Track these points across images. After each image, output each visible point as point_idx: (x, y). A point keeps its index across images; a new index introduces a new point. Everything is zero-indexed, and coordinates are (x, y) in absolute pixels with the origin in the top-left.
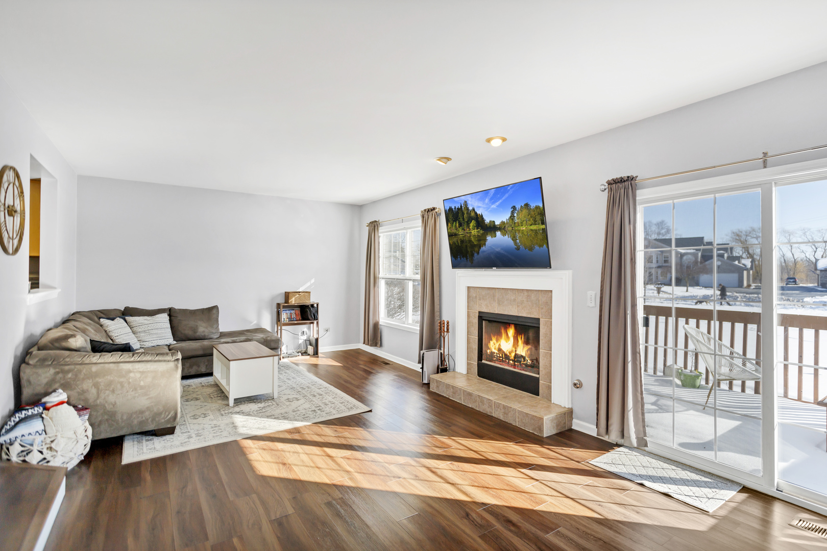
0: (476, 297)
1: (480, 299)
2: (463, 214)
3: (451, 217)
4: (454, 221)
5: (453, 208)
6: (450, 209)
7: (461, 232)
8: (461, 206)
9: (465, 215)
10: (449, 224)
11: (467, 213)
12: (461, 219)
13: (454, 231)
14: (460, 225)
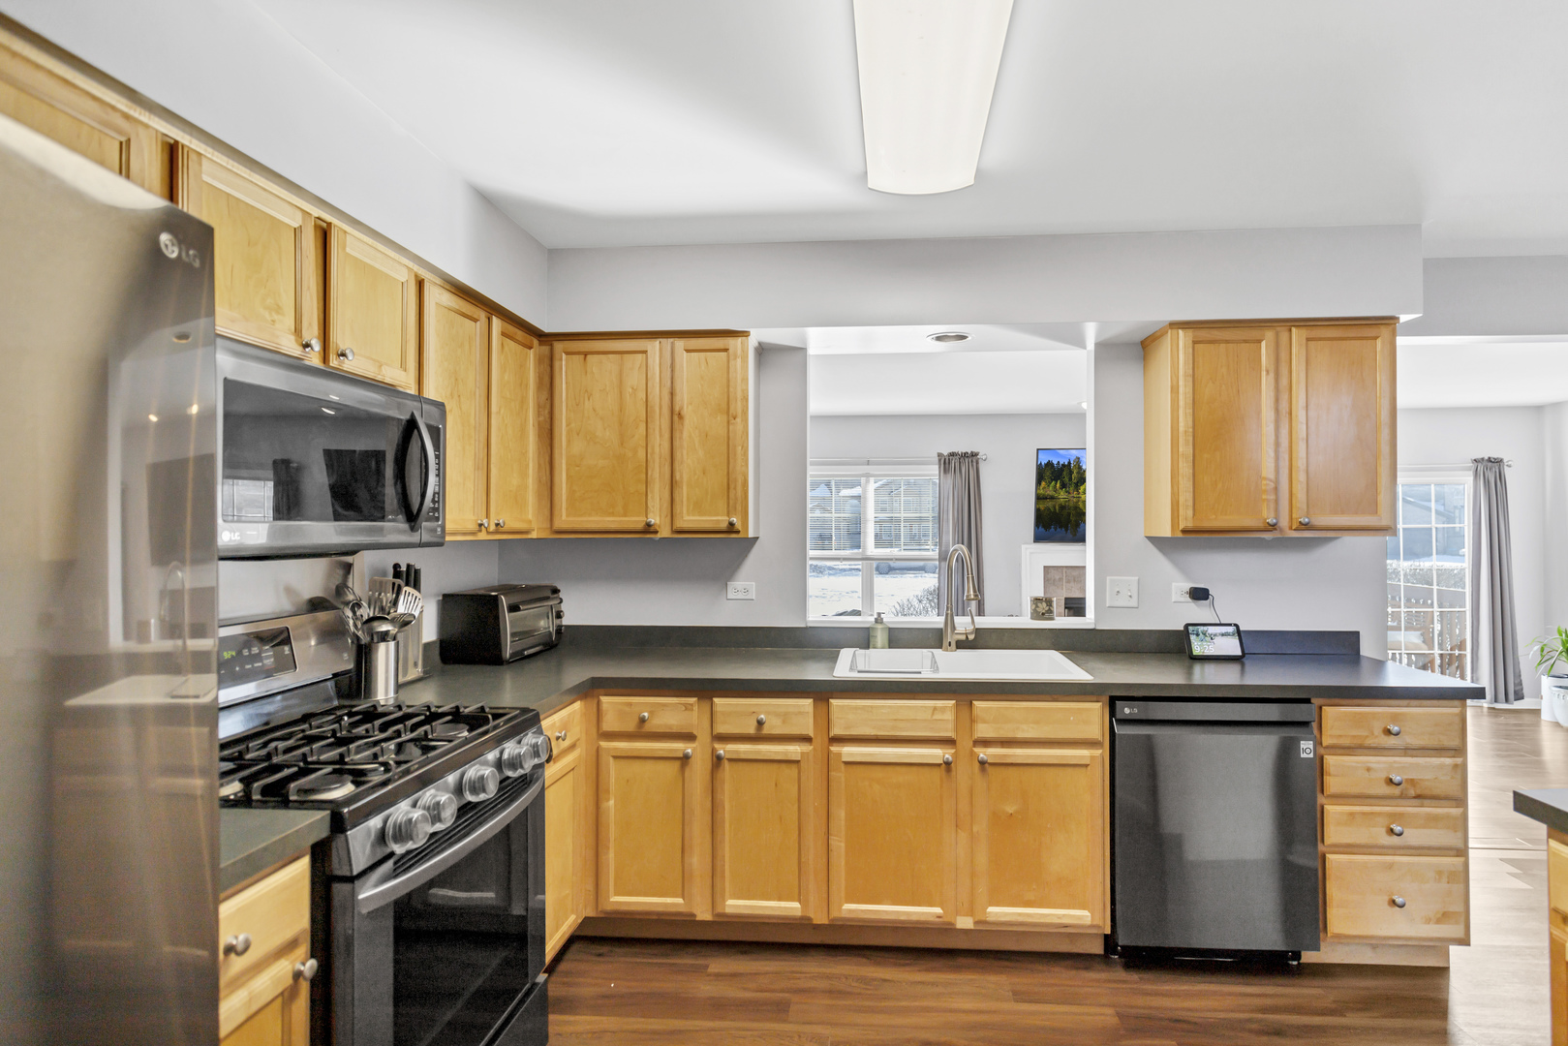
0: (1061, 579)
1: (1068, 582)
2: (1071, 473)
3: (1048, 473)
4: (1052, 480)
5: (1055, 462)
6: (1049, 464)
7: (1062, 495)
8: (1069, 463)
9: (1074, 475)
10: (1043, 483)
11: (1078, 473)
12: (1066, 479)
13: (1050, 492)
14: (1063, 486)
